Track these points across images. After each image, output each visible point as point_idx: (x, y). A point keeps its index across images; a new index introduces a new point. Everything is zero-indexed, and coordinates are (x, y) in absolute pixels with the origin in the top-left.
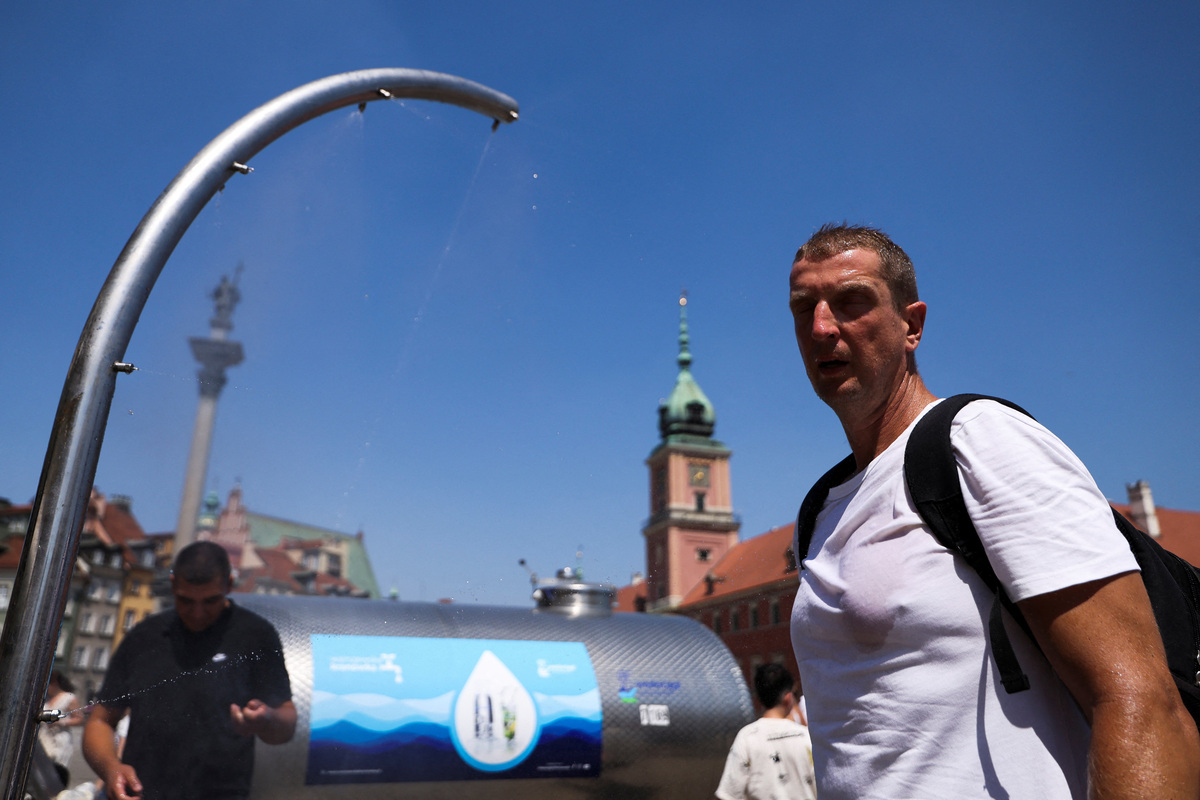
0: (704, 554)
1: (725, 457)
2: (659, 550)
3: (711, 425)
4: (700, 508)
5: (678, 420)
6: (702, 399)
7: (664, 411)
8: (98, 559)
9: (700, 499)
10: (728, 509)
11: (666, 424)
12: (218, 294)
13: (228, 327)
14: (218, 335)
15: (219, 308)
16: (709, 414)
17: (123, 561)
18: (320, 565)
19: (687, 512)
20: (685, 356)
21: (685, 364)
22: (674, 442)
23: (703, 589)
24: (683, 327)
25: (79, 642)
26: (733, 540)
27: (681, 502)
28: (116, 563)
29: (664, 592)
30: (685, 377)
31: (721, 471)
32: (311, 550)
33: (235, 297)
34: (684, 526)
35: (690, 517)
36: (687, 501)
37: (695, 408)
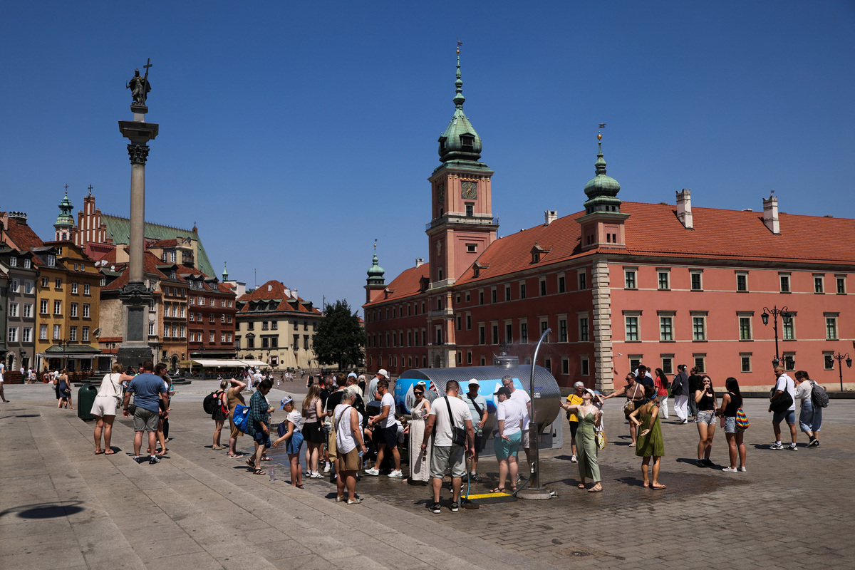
0: (471, 248)
1: (488, 175)
2: (439, 246)
3: (478, 151)
4: (470, 214)
5: (454, 149)
6: (473, 132)
7: (443, 140)
8: (14, 263)
9: (469, 207)
10: (490, 215)
11: (445, 151)
12: (133, 85)
13: (144, 111)
14: (139, 118)
15: (135, 98)
16: (477, 144)
17: (32, 264)
18: (179, 259)
19: (460, 217)
20: (459, 96)
21: (459, 102)
22: (450, 165)
23: (472, 272)
24: (458, 72)
25: (10, 325)
26: (493, 237)
27: (455, 210)
28: (28, 266)
29: (443, 275)
30: (459, 113)
31: (485, 186)
32: (170, 247)
33: (147, 87)
34: (457, 227)
35: (462, 221)
36: (460, 210)
37: (467, 138)
